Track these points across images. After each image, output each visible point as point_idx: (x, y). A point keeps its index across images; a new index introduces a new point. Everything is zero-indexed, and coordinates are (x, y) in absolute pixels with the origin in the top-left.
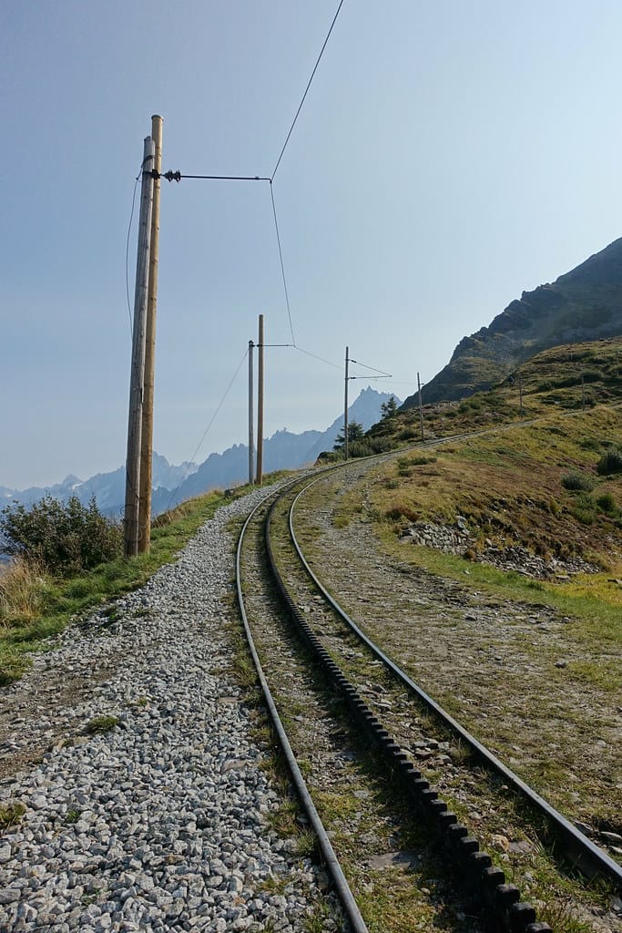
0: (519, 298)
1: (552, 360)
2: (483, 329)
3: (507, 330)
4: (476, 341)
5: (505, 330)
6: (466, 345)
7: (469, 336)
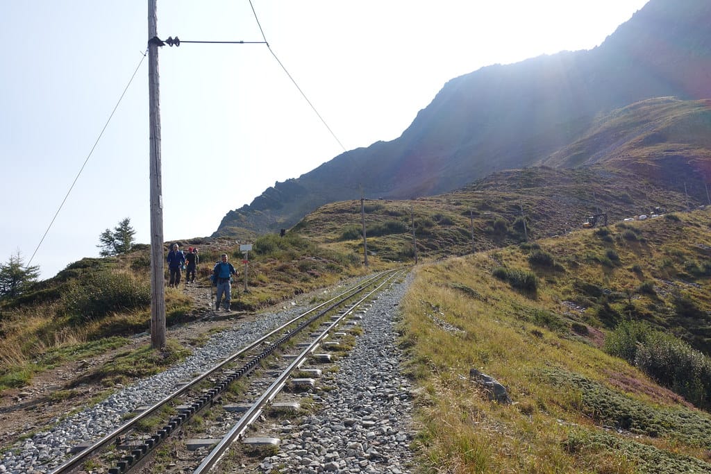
0: (273, 186)
1: (341, 211)
2: (246, 206)
3: (265, 209)
4: (240, 214)
5: (262, 209)
6: (231, 217)
7: (234, 210)
